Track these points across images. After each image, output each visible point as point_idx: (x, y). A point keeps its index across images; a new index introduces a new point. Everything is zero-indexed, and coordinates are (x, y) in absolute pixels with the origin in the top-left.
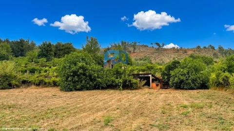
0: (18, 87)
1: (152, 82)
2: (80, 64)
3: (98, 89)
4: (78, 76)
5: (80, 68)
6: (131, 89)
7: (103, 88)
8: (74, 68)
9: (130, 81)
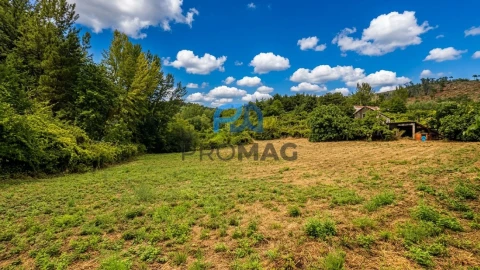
0: (278, 138)
1: (416, 131)
2: (326, 117)
3: (345, 140)
4: (324, 128)
5: (326, 120)
6: (383, 141)
7: (350, 140)
8: (320, 120)
9: (382, 132)
